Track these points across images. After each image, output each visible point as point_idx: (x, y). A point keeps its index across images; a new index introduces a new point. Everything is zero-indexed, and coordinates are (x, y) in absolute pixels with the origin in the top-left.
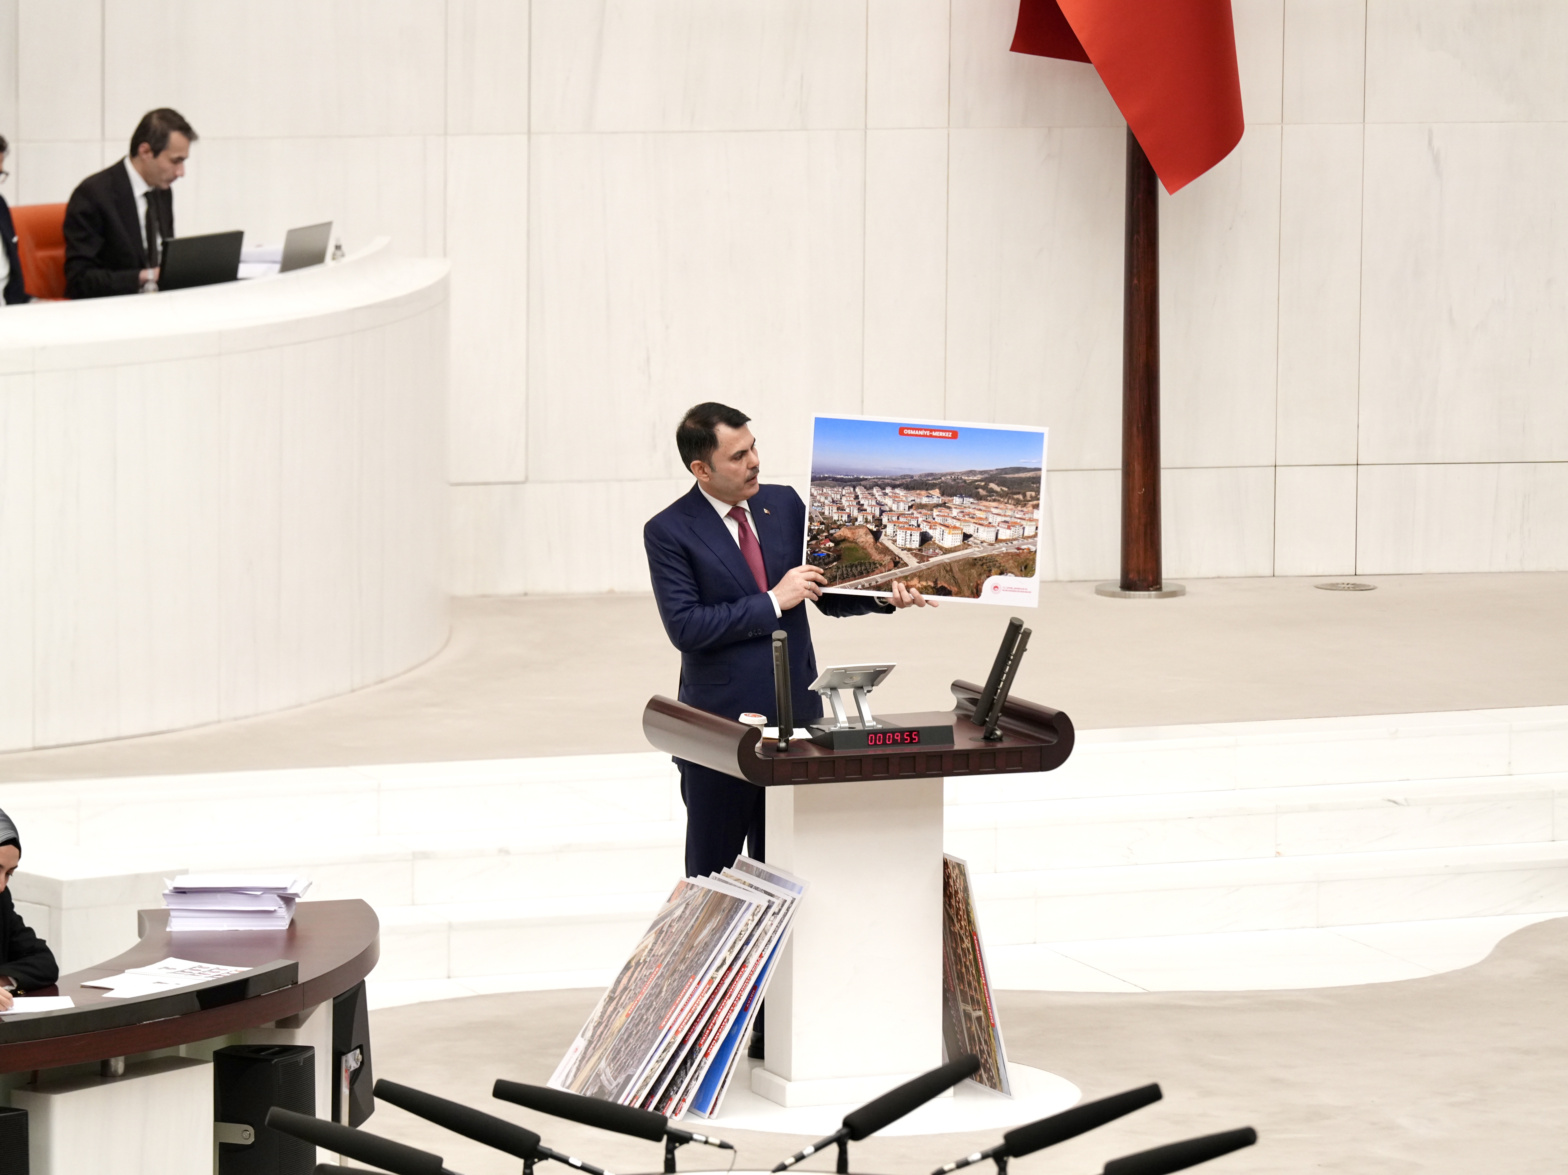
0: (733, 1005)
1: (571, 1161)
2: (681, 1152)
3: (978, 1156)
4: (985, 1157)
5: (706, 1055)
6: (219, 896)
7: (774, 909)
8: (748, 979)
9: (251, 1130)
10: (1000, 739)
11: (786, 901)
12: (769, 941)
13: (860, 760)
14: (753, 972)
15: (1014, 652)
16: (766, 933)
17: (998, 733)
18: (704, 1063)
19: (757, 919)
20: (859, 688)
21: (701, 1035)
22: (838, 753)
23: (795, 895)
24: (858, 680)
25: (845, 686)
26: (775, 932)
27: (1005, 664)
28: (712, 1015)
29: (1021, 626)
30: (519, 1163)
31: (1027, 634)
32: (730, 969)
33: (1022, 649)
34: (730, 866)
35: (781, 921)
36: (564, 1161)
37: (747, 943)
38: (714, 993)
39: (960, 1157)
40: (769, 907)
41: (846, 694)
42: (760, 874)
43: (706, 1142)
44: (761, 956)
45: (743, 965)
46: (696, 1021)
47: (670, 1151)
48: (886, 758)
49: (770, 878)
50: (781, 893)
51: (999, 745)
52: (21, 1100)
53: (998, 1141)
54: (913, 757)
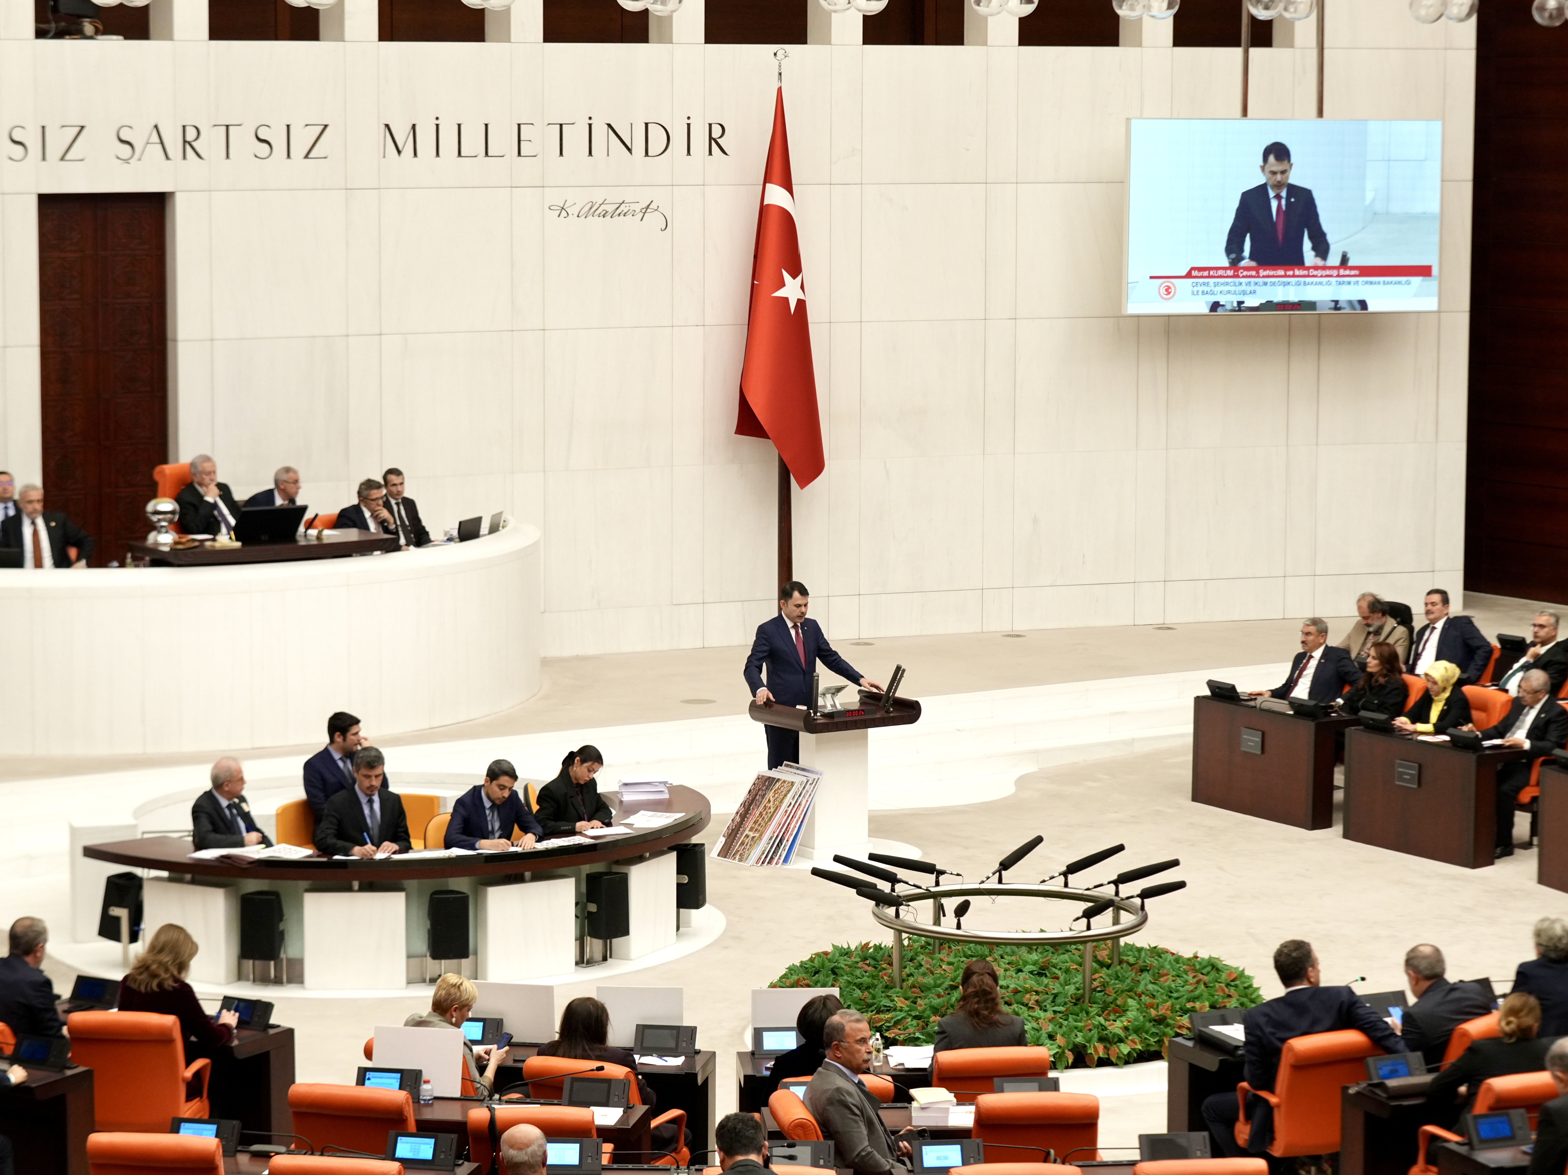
0: (797, 821)
1: (910, 883)
2: (941, 878)
3: (1058, 874)
4: (1060, 875)
5: (787, 841)
6: (641, 785)
7: (810, 782)
8: (803, 810)
9: (686, 877)
10: (892, 712)
11: (815, 779)
12: (810, 795)
13: (846, 722)
14: (804, 807)
15: (898, 678)
16: (808, 792)
17: (892, 709)
18: (787, 844)
19: (803, 786)
20: (833, 694)
21: (784, 833)
22: (836, 720)
23: (819, 776)
24: (833, 691)
25: (829, 693)
26: (812, 791)
27: (895, 682)
28: (788, 825)
29: (901, 667)
30: (890, 884)
31: (904, 671)
32: (794, 806)
33: (902, 676)
34: (781, 766)
35: (814, 787)
36: (907, 883)
37: (800, 796)
38: (788, 816)
39: (1051, 875)
40: (807, 782)
41: (829, 696)
42: (798, 769)
43: (951, 874)
44: (807, 801)
45: (799, 805)
46: (782, 828)
47: (937, 878)
48: (856, 721)
49: (803, 770)
50: (812, 776)
51: (892, 715)
52: (622, 869)
53: (1064, 868)
54: (865, 720)
